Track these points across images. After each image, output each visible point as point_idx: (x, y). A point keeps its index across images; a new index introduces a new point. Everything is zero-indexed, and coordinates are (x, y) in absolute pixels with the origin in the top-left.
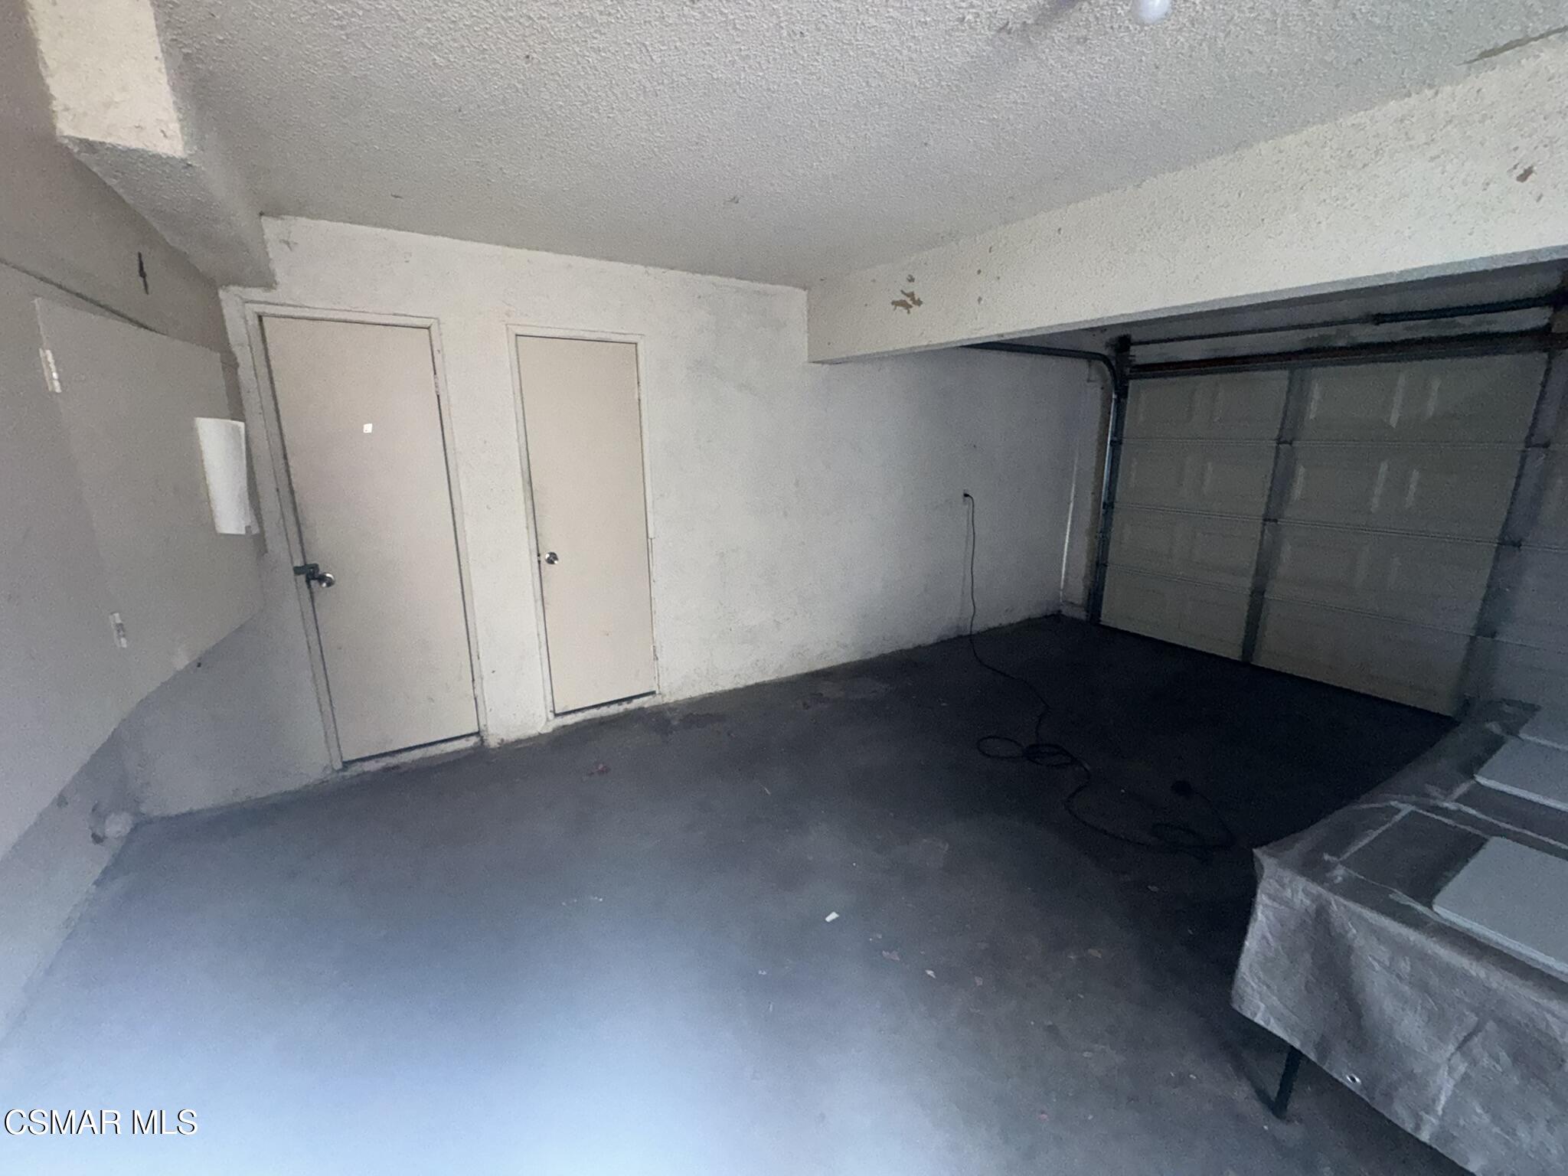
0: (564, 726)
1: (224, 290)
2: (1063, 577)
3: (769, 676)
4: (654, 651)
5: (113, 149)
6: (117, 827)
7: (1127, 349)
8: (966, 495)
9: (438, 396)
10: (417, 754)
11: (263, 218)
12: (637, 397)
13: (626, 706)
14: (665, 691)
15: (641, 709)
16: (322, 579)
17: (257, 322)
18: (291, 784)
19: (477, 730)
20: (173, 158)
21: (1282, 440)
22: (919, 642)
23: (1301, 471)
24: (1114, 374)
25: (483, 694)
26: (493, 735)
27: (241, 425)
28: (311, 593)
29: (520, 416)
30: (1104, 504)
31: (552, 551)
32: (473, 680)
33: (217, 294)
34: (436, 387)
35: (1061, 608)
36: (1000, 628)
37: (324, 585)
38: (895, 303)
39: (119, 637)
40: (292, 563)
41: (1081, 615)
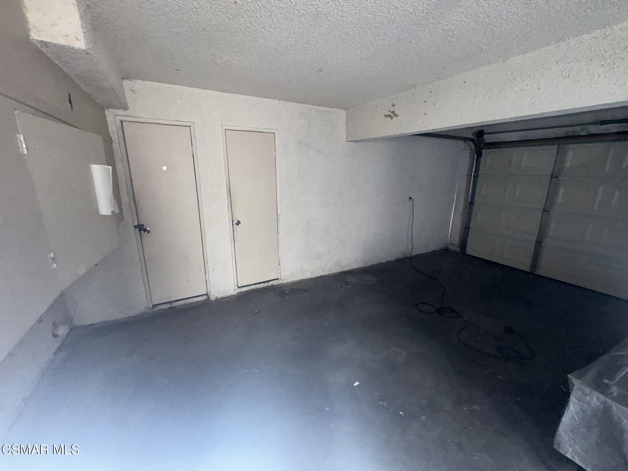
0: (242, 292)
1: (107, 110)
2: (450, 233)
3: (326, 273)
4: (279, 262)
5: (55, 45)
6: (62, 331)
7: (482, 136)
8: (410, 198)
9: (193, 155)
10: (182, 302)
11: (123, 80)
12: (274, 156)
13: (267, 284)
14: (283, 278)
15: (273, 286)
16: (145, 230)
17: (120, 123)
18: (132, 313)
19: (206, 293)
20: (81, 49)
21: (553, 176)
22: (388, 259)
23: (561, 190)
24: (476, 147)
25: (209, 278)
26: (213, 295)
27: (110, 168)
28: (141, 236)
29: (226, 164)
30: (469, 203)
31: (238, 220)
32: (205, 273)
33: (104, 112)
34: (192, 151)
35: (448, 246)
36: (422, 254)
37: (146, 233)
38: (386, 116)
39: (53, 263)
40: (134, 224)
41: (457, 249)
